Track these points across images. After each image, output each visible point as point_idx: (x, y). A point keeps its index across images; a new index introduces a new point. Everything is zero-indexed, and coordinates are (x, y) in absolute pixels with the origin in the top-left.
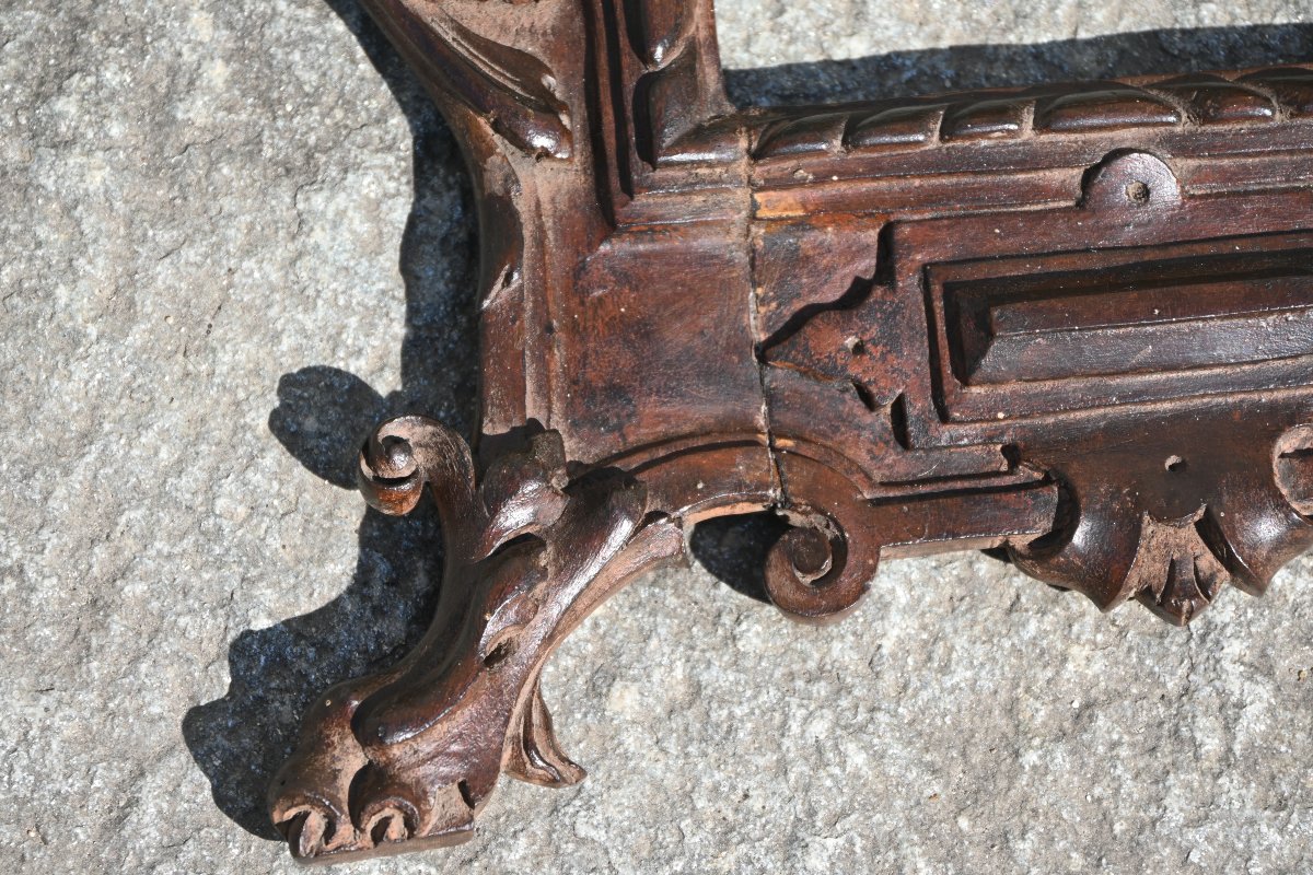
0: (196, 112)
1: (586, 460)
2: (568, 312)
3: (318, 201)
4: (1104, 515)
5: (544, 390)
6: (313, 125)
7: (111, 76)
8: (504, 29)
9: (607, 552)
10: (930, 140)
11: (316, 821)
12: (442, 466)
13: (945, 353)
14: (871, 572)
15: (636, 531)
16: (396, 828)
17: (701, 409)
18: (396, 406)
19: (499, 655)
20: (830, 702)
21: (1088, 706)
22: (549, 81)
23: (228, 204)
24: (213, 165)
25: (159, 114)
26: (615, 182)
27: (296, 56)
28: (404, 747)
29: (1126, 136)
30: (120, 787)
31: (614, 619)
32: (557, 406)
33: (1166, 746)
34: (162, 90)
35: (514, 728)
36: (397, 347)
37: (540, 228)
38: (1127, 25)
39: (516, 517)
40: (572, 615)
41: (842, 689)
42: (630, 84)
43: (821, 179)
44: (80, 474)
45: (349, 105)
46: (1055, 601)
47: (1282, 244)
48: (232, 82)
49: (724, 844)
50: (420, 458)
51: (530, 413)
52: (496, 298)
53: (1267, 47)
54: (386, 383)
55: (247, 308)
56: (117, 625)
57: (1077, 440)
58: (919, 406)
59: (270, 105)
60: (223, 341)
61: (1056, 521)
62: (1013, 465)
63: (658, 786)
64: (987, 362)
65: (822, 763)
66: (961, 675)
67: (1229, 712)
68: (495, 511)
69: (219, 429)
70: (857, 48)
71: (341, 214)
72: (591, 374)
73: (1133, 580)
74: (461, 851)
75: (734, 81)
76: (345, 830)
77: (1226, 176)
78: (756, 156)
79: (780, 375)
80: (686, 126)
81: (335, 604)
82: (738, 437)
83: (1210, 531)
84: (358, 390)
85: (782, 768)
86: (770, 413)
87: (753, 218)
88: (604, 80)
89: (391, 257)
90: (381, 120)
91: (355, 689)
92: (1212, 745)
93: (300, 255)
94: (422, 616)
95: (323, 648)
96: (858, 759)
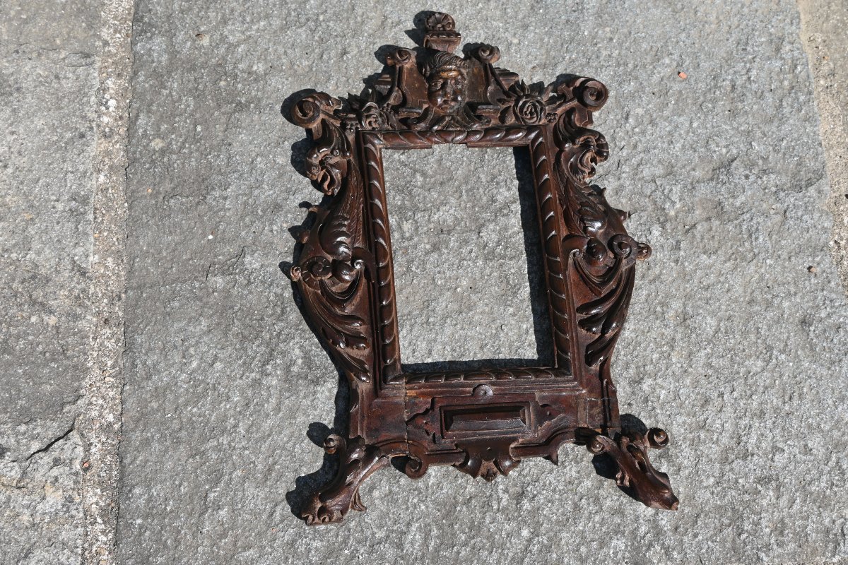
0: (295, 369)
1: (370, 444)
2: (368, 413)
3: (319, 388)
4: (474, 460)
5: (362, 429)
6: (319, 373)
7: (278, 361)
8: (358, 355)
9: (372, 464)
10: (442, 381)
11: (311, 517)
12: (340, 445)
13: (444, 424)
14: (427, 469)
15: (379, 459)
16: (327, 519)
17: (394, 434)
18: (332, 431)
19: (350, 484)
20: (418, 495)
21: (471, 498)
22: (366, 366)
23: (301, 388)
24: (298, 380)
25: (287, 369)
26: (378, 387)
27: (316, 358)
28: (329, 503)
29: (482, 381)
30: (272, 508)
31: (374, 476)
32: (364, 433)
33: (486, 507)
34: (288, 364)
35: (352, 499)
36: (333, 419)
37: (363, 396)
38: (484, 358)
39: (355, 456)
40: (365, 476)
41: (420, 493)
42: (382, 367)
43: (420, 388)
44: (268, 443)
45: (326, 369)
46: (465, 476)
47: (512, 405)
48: (303, 363)
49: (395, 524)
50: (336, 442)
51: (359, 434)
52: (353, 410)
53: (513, 363)
54: (331, 426)
55: (303, 410)
56: (273, 474)
57: (470, 443)
58: (438, 435)
59: (310, 368)
60: (298, 416)
61: (465, 460)
62: (457, 448)
63: (382, 511)
64: (452, 427)
65: (416, 508)
66: (445, 491)
67: (499, 500)
68: (350, 455)
69: (296, 434)
70: (430, 360)
71: (323, 391)
72: (371, 426)
73: (480, 473)
74: (341, 524)
75: (403, 366)
76: (317, 519)
77: (502, 390)
78: (407, 383)
79: (410, 428)
80: (393, 376)
81: (318, 471)
82: (401, 440)
83: (496, 464)
84: (325, 427)
85: (407, 509)
86: (408, 436)
87: (406, 396)
88: (377, 366)
89: (333, 401)
90: (332, 372)
91: (320, 490)
92: (495, 507)
93: (315, 399)
94: (335, 474)
95: (315, 480)
96: (423, 507)
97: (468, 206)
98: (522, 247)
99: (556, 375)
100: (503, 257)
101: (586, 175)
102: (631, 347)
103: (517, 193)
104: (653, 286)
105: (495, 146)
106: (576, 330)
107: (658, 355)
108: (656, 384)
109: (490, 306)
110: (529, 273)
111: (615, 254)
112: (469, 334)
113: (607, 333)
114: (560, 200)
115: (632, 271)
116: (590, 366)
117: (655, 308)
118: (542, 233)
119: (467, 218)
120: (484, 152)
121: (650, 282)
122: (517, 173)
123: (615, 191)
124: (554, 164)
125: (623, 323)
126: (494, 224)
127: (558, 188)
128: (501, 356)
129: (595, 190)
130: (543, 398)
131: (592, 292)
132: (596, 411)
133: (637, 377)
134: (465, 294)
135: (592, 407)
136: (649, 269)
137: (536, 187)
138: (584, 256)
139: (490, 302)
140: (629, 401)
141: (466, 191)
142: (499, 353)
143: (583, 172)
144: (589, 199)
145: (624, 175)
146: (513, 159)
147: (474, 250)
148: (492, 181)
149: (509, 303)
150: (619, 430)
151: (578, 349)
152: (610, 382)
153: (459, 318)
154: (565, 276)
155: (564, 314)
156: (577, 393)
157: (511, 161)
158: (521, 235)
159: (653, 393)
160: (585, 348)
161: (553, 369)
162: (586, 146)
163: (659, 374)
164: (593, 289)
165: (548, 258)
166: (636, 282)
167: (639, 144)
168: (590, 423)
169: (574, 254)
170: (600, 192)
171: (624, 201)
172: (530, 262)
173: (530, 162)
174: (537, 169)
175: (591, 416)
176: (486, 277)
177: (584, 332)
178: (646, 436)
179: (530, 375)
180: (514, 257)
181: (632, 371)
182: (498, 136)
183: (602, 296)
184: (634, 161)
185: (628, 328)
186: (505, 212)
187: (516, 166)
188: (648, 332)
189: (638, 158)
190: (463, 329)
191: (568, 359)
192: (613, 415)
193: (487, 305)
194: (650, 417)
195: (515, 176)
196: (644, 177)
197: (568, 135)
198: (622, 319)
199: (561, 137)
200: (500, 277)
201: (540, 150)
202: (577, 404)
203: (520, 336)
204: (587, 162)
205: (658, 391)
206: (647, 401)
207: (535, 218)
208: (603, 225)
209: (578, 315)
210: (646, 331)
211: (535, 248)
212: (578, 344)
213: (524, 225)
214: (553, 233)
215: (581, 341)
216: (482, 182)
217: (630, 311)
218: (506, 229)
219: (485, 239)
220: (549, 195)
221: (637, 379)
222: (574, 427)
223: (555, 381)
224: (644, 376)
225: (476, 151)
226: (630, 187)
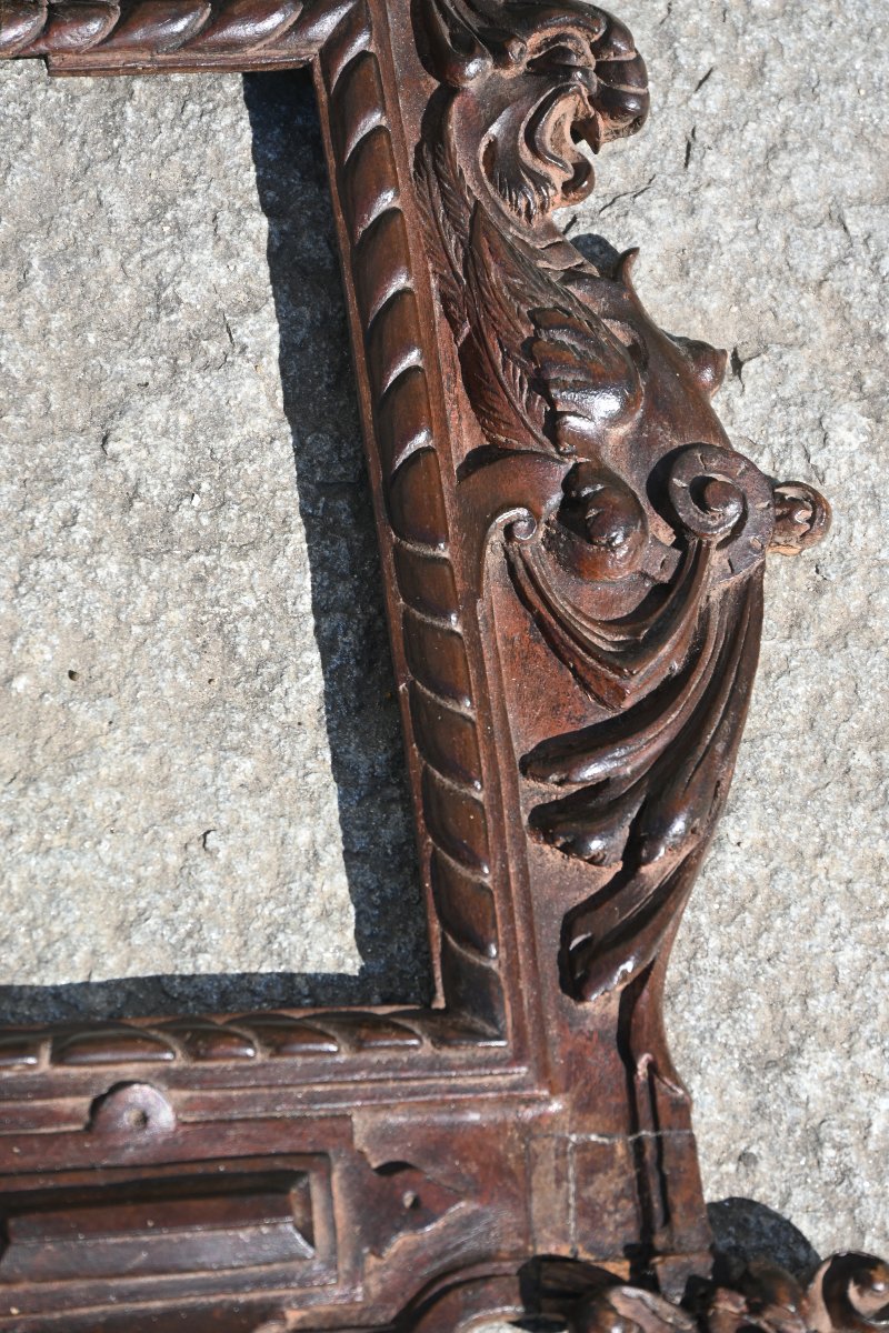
97: (54, 325)
98: (289, 500)
99: (441, 1040)
100: (211, 544)
101: (555, 194)
102: (749, 920)
103: (264, 271)
104: (836, 663)
105: (165, 68)
106: (522, 850)
107: (860, 953)
108: (854, 1071)
109: (156, 750)
110: (319, 610)
111: (680, 529)
112: (68, 870)
113: (649, 860)
114: (445, 300)
115: (748, 601)
116: (580, 996)
117: (848, 752)
118: (370, 439)
119: (50, 378)
120: (120, 93)
121: (826, 646)
122: (263, 184)
123: (675, 261)
124: (418, 149)
125: (715, 818)
126: (166, 400)
127: (437, 249)
128: (207, 964)
129: (592, 258)
130: (384, 1136)
131: (586, 687)
132: (610, 1184)
133: (773, 1041)
134: (49, 700)
135: (589, 1171)
136: (819, 591)
137: (344, 246)
138: (550, 541)
139: (159, 736)
140: (742, 1146)
141: (48, 263)
142: (195, 952)
143: (541, 181)
144: (568, 295)
145: (711, 195)
146: (245, 123)
147: (88, 511)
148: (156, 216)
149: (234, 737)
150: (702, 1265)
151: (530, 927)
152: (662, 1067)
153: (26, 804)
154: (470, 622)
155: (469, 782)
156: (529, 1113)
157: (234, 131)
158: (285, 450)
159: (841, 1108)
160: (557, 924)
161: (426, 1013)
162: (551, 70)
163: (866, 1031)
164: (588, 678)
165: (398, 549)
166: (766, 645)
167: (773, 62)
168: (583, 1238)
169: (509, 530)
170: (614, 266)
171: (713, 303)
172: (319, 565)
173: (318, 138)
174: (348, 171)
175: (588, 1210)
176: (136, 630)
177: (552, 856)
178: (816, 1287)
179: (332, 1040)
180: (254, 545)
181: (754, 1020)
182: (180, 26)
183: (627, 704)
184: (755, 136)
185: (734, 838)
186: (213, 349)
187: (258, 158)
188: (820, 854)
189: (770, 123)
190: (41, 849)
191: (489, 970)
192: (678, 1201)
193: (141, 748)
194: (831, 1211)
195: (255, 198)
196: (794, 204)
197: (475, 23)
198: (712, 802)
199: (446, 31)
200: (197, 628)
201: (356, 89)
202: (529, 1161)
203: (284, 879)
204: (558, 141)
205: (862, 1099)
206: (819, 1143)
207: (343, 377)
208: (627, 407)
209: (526, 784)
210: (810, 850)
211: (342, 504)
212: (528, 909)
213: (294, 407)
214: (421, 440)
215: (541, 894)
216: (110, 223)
217: (743, 765)
218: (219, 423)
219: (132, 468)
220: (400, 282)
221: (775, 1053)
222: (514, 1255)
223: (434, 1066)
224: (803, 1038)
225: (87, 92)
226: (740, 246)
